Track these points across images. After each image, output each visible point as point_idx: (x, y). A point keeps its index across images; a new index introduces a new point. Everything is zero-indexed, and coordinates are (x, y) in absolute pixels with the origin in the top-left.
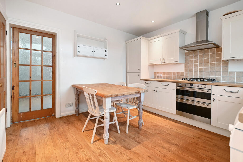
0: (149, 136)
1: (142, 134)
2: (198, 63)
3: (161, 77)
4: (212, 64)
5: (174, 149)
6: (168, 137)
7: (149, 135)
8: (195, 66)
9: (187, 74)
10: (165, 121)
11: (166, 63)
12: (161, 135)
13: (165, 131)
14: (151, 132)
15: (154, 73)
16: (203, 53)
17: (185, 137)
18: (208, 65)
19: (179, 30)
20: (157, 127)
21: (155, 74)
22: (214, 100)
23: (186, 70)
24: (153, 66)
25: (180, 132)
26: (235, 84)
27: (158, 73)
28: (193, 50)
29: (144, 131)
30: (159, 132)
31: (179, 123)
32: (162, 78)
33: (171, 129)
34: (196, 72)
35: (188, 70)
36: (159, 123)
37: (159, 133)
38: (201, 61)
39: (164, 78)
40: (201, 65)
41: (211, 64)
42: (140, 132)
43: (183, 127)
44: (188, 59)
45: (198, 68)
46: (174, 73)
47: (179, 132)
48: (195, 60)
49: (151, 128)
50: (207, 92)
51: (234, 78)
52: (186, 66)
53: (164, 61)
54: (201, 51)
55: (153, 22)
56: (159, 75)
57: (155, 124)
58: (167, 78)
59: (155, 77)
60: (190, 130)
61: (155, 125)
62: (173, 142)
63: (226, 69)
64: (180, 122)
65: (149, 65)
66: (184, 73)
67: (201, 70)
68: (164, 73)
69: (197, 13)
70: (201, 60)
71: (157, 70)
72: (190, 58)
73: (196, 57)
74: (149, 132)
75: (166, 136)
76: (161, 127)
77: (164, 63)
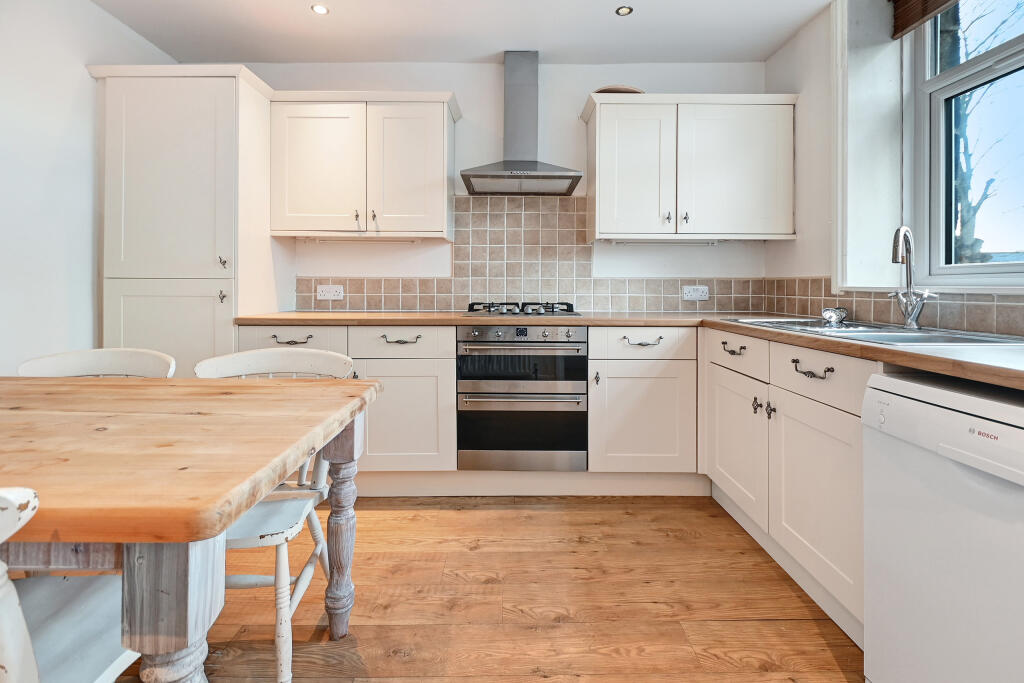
0: (426, 655)
1: (381, 664)
2: (502, 242)
3: (338, 304)
4: (548, 252)
5: (575, 650)
6: (500, 598)
7: (418, 646)
8: (495, 255)
9: (464, 286)
10: (413, 519)
11: (382, 235)
12: (468, 606)
13: (460, 572)
14: (413, 623)
15: (300, 281)
16: (520, 206)
17: (549, 561)
18: (537, 255)
19: (446, 96)
20: (413, 574)
21: (304, 285)
22: (597, 379)
23: (458, 270)
24: (291, 244)
25: (516, 550)
26: (627, 317)
27: (321, 281)
28: (486, 193)
29: (371, 635)
30: (446, 597)
31: (475, 507)
32: (343, 307)
33: (471, 549)
34: (497, 276)
35: (468, 271)
36: (402, 543)
37: (452, 605)
38: (514, 239)
39: (355, 307)
40: (513, 251)
41: (544, 248)
42: (359, 658)
43: (501, 519)
44: (467, 225)
45: (502, 265)
46: (407, 285)
47: (511, 549)
48: (495, 232)
49: (391, 591)
50: (575, 353)
51: (607, 298)
52: (457, 254)
53: (372, 226)
54: (513, 200)
55: (320, 10)
56: (328, 293)
57: (391, 556)
58: (374, 304)
59: (303, 304)
60: (530, 517)
61: (391, 563)
62: (541, 613)
63: (586, 271)
64: (473, 501)
65: (274, 238)
66: (450, 281)
67: (512, 270)
68: (356, 285)
69: (507, 52)
70: (515, 232)
71: (315, 267)
72: (474, 223)
73: (495, 218)
74: (401, 623)
75: (492, 598)
76: (431, 564)
77: (374, 235)
